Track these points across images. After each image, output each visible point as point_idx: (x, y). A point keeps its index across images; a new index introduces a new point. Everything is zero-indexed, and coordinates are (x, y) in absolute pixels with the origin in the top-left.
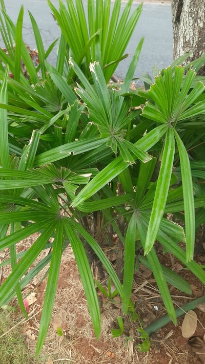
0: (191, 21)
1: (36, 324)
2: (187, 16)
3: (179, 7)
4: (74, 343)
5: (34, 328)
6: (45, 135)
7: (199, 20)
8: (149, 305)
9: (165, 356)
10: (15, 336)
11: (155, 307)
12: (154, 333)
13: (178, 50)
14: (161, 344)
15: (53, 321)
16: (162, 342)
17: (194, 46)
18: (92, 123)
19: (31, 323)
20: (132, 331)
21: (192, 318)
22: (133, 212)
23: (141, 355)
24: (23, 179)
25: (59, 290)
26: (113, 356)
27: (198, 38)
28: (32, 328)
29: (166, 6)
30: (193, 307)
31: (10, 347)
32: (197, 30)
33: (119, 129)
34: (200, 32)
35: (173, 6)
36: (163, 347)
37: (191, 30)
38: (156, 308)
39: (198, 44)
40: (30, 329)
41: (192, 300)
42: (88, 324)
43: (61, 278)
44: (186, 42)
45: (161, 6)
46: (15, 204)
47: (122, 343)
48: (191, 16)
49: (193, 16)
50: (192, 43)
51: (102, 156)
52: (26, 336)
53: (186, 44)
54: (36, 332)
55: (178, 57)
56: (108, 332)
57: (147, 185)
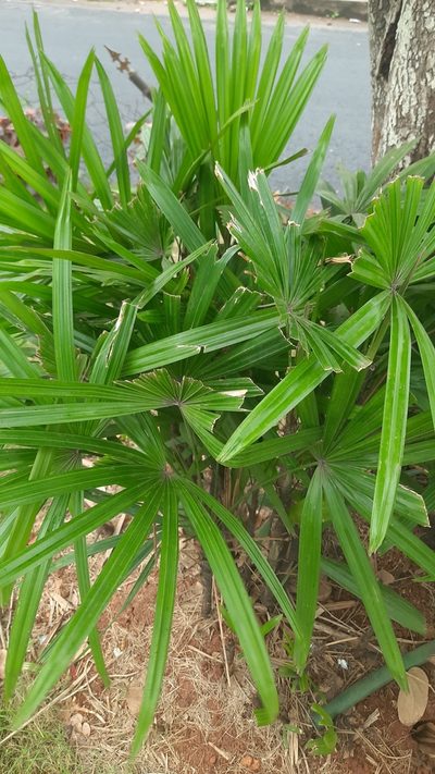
0: (414, 76)
1: (91, 702)
2: (405, 65)
3: (386, 47)
4: (173, 740)
5: (87, 711)
6: (147, 313)
7: (428, 75)
8: (329, 658)
9: (363, 764)
10: (49, 727)
11: (340, 662)
12: (342, 715)
13: (384, 132)
14: (355, 738)
15: (128, 694)
16: (358, 734)
17: (419, 125)
18: (244, 289)
19: (81, 699)
20: (294, 713)
21: (418, 683)
22: (316, 467)
23: (315, 762)
24: (100, 400)
25: (139, 629)
26: (256, 767)
27: (427, 110)
28: (83, 709)
29: (336, 32)
30: (420, 661)
31: (38, 752)
32: (424, 95)
33: (300, 301)
34: (430, 98)
35: (372, 44)
36: (359, 746)
37: (412, 93)
38: (343, 663)
39: (426, 122)
40: (79, 712)
41: (417, 646)
42: (202, 700)
43: (141, 604)
44: (402, 118)
45: (327, 31)
46: (80, 452)
47: (275, 737)
48: (413, 66)
49: (417, 66)
50: (414, 120)
51: (264, 354)
52: (71, 727)
53: (402, 121)
54: (92, 719)
55: (384, 147)
56: (244, 716)
57: (348, 411)
